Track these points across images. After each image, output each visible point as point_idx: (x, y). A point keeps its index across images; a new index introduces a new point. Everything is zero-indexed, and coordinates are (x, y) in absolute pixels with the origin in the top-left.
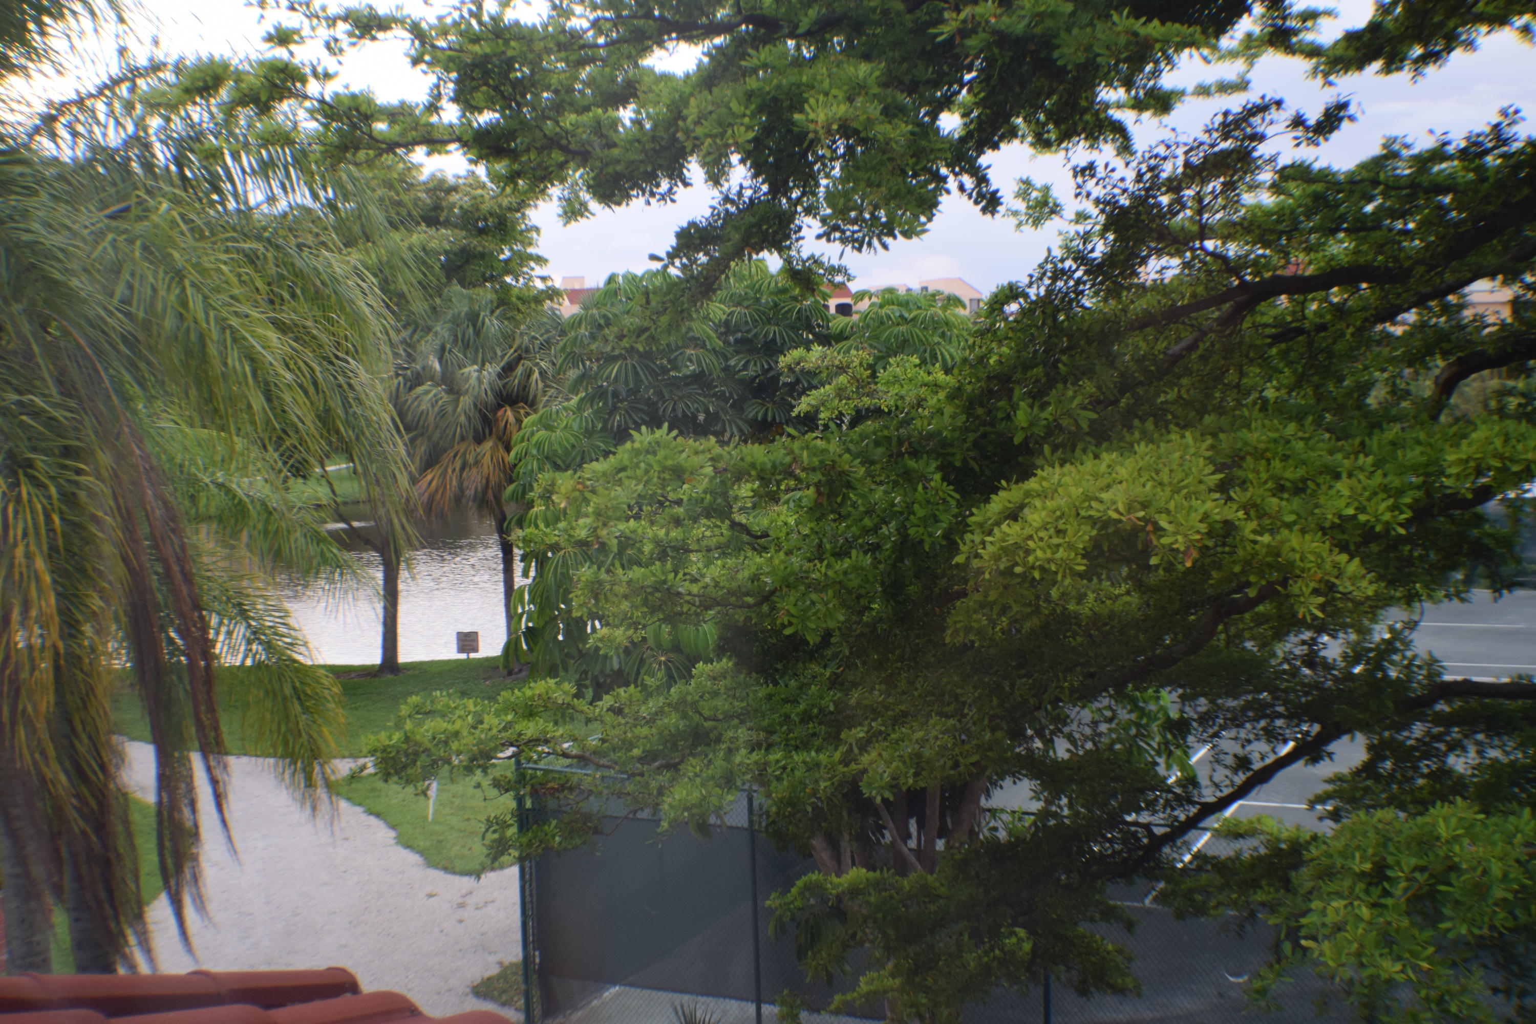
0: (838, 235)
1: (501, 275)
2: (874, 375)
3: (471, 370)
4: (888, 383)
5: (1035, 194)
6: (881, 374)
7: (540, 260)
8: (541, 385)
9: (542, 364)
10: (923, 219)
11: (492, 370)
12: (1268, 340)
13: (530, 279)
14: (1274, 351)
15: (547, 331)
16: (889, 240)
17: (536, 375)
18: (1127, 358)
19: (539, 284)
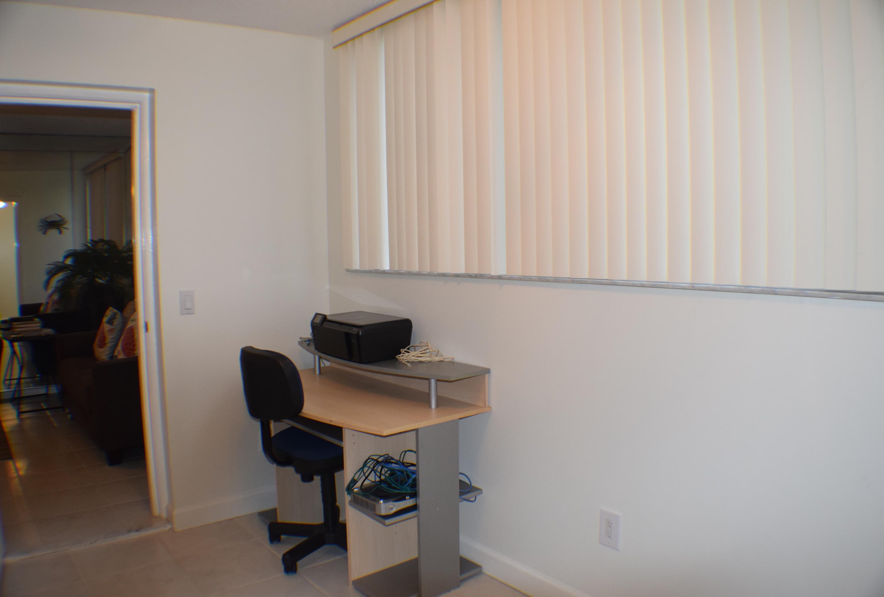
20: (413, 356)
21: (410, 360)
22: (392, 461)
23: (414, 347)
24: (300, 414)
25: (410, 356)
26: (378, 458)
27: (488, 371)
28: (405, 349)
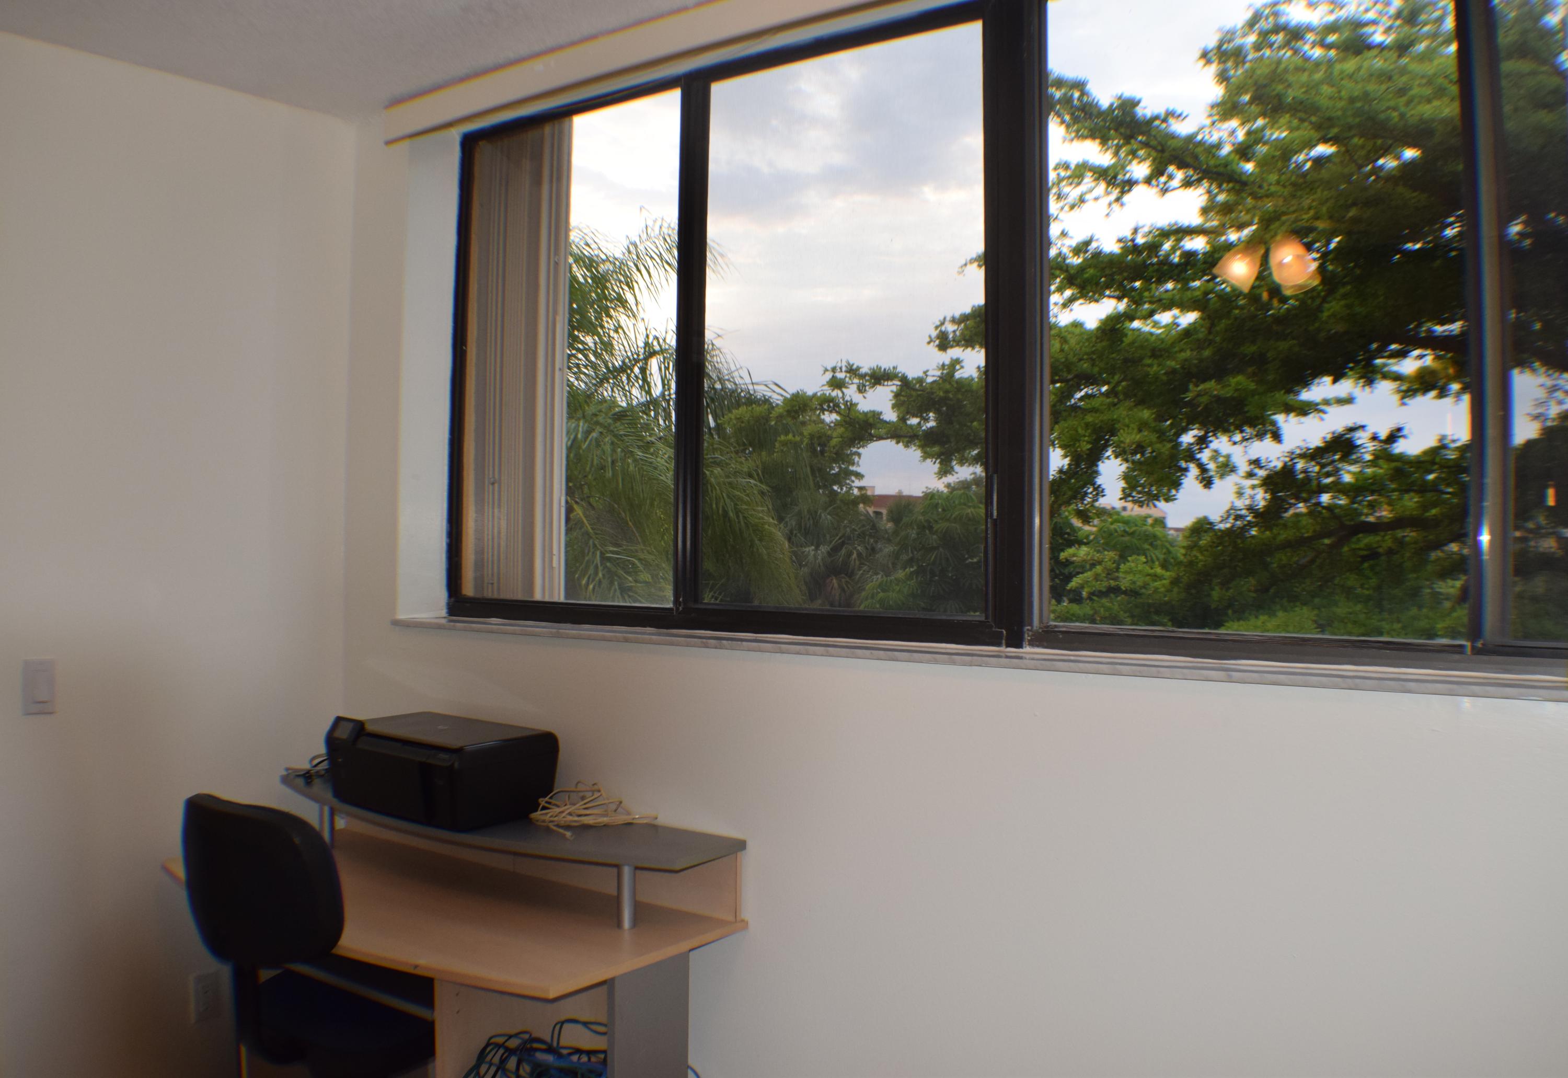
0: (1130, 499)
1: (831, 485)
2: (1118, 569)
3: (810, 550)
4: (1126, 572)
5: (1221, 459)
6: (1122, 566)
7: (859, 476)
8: (857, 563)
9: (859, 548)
10: (1173, 492)
11: (824, 549)
12: (1359, 559)
13: (851, 488)
14: (1366, 565)
15: (864, 526)
16: (1157, 503)
17: (855, 556)
18: (1275, 565)
19: (856, 492)
20: (570, 814)
21: (562, 823)
22: (535, 1045)
23: (568, 794)
24: (337, 951)
25: (564, 815)
26: (506, 1041)
27: (740, 845)
28: (547, 799)
